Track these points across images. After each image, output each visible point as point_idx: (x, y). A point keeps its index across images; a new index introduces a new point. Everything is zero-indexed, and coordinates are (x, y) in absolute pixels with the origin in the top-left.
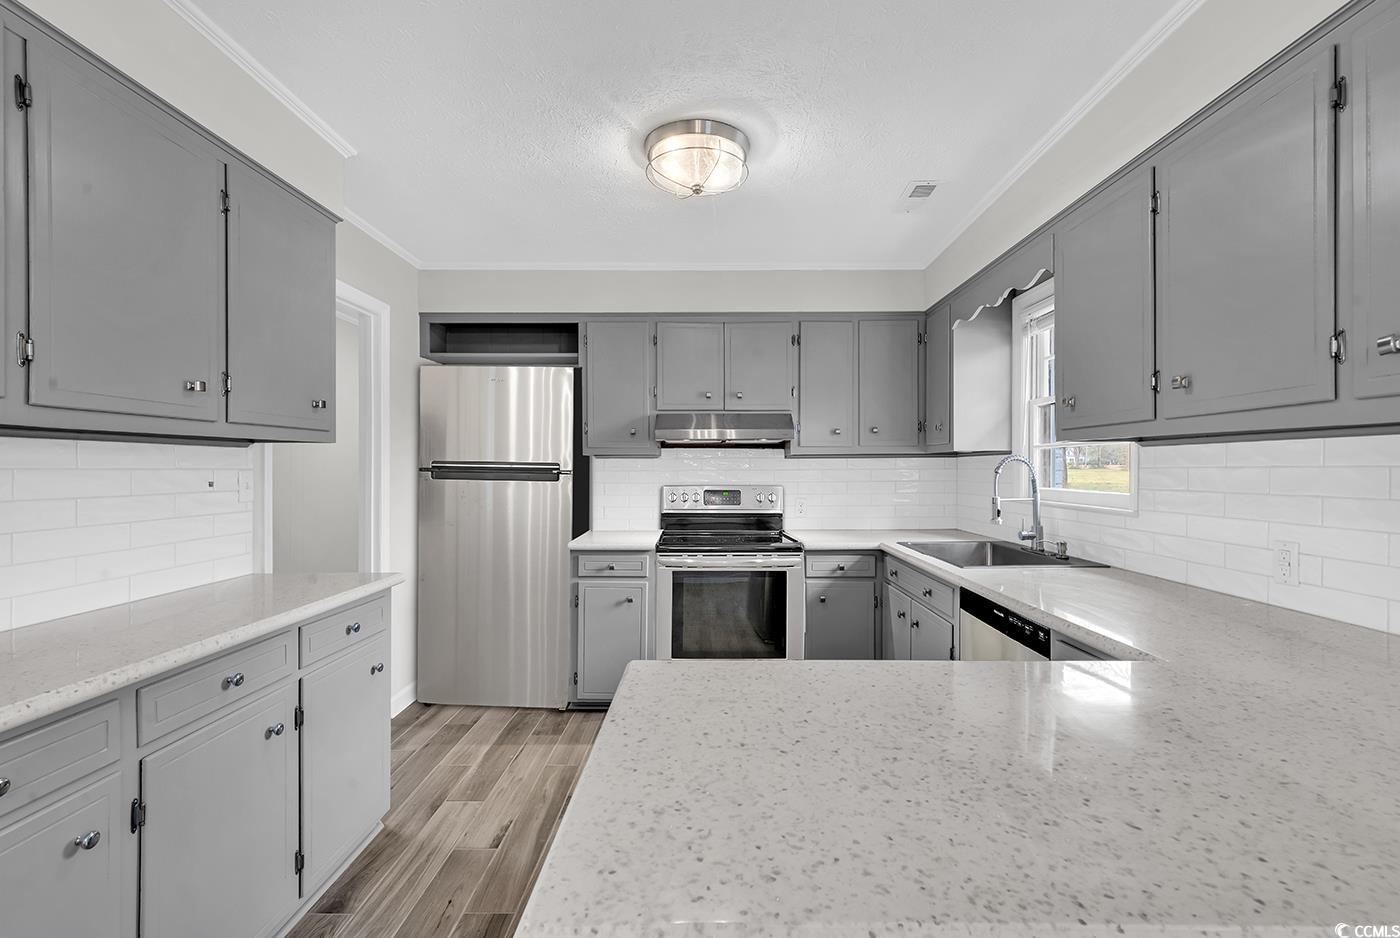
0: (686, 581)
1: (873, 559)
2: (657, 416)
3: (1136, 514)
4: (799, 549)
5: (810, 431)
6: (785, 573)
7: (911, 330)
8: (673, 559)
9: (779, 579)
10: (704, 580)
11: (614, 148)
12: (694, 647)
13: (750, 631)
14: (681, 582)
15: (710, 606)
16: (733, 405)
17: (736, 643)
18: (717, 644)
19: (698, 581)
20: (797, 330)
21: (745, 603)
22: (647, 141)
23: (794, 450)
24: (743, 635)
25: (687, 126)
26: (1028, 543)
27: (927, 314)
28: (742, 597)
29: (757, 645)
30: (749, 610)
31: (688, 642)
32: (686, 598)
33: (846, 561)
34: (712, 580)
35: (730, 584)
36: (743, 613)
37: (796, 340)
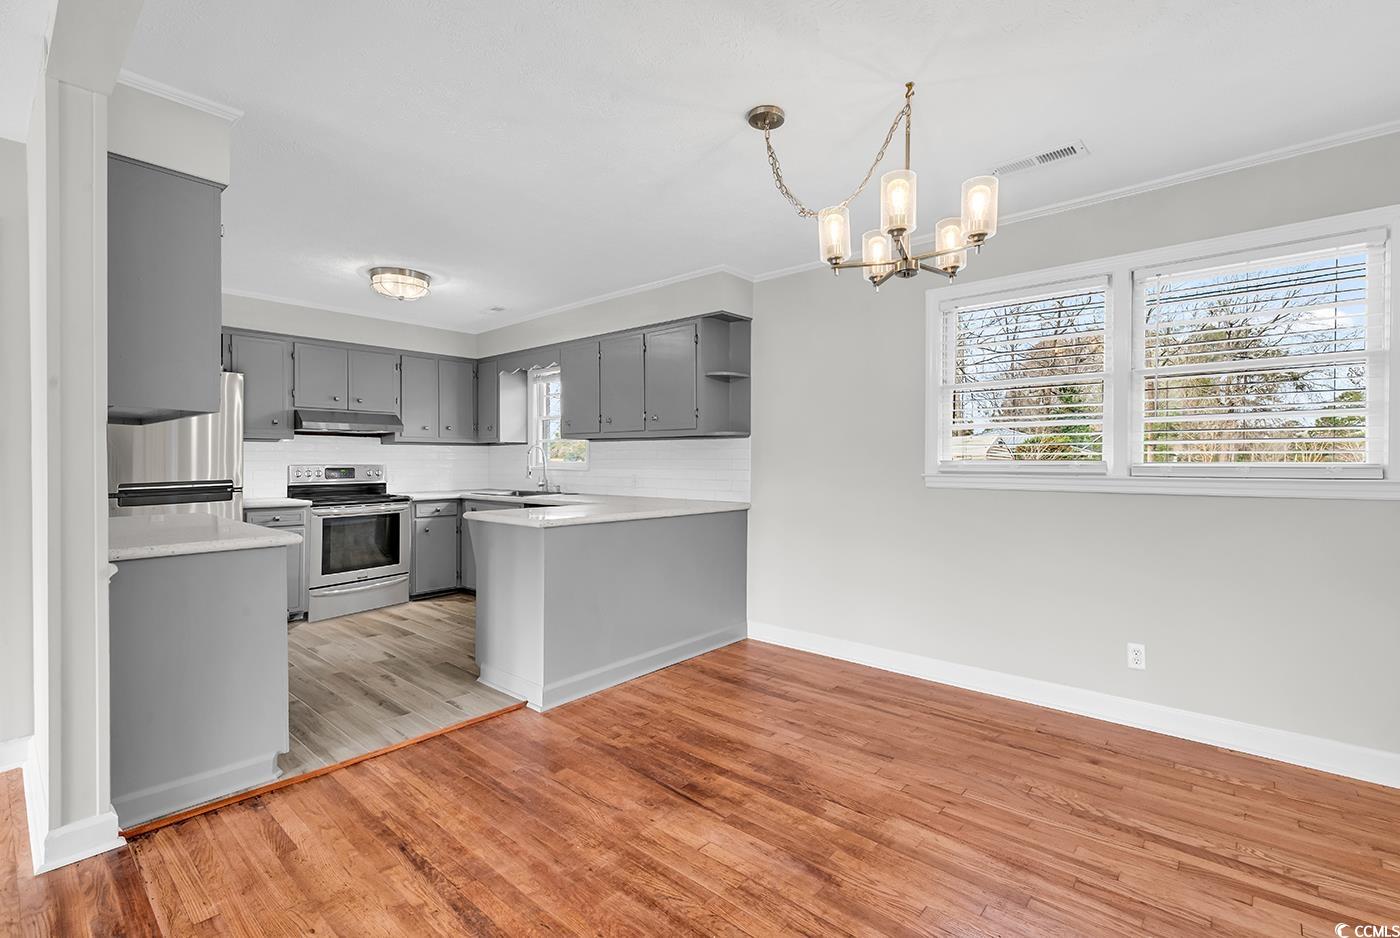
0: (332, 524)
1: (455, 504)
2: (296, 411)
3: (588, 470)
4: (408, 500)
5: (410, 428)
6: (398, 514)
7: (470, 369)
8: (323, 511)
9: (394, 519)
10: (346, 523)
11: (352, 268)
12: (339, 566)
13: (377, 550)
14: (327, 525)
15: (350, 539)
16: (354, 406)
17: (367, 559)
18: (355, 562)
19: (342, 523)
20: (401, 360)
21: (373, 534)
22: (373, 272)
23: (397, 438)
24: (372, 553)
25: (401, 271)
26: (540, 489)
27: (479, 361)
28: (372, 530)
29: (381, 558)
30: (376, 539)
31: (333, 563)
32: (333, 535)
33: (440, 506)
34: (351, 522)
35: (365, 524)
36: (372, 541)
37: (399, 366)
